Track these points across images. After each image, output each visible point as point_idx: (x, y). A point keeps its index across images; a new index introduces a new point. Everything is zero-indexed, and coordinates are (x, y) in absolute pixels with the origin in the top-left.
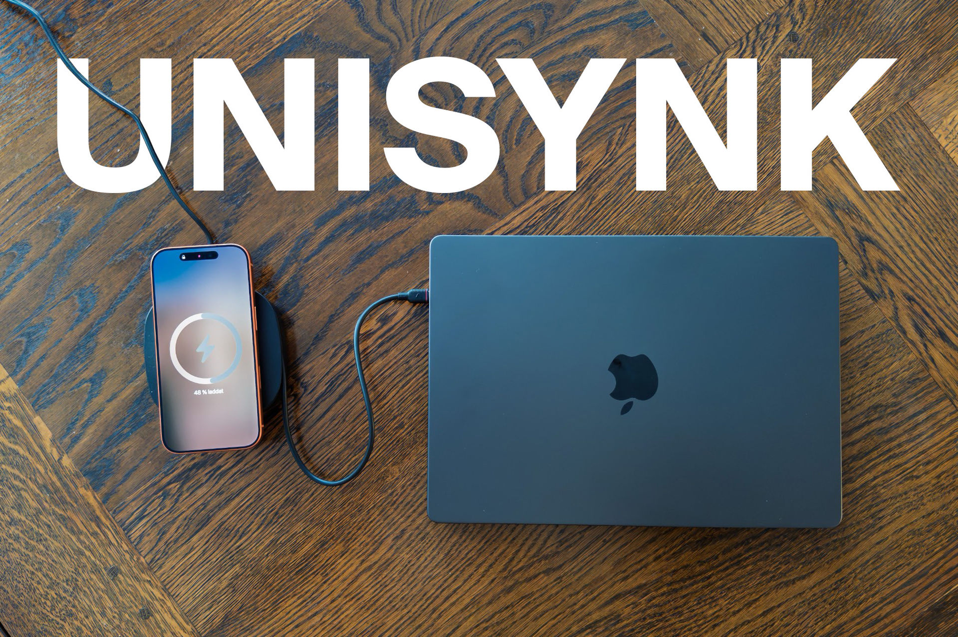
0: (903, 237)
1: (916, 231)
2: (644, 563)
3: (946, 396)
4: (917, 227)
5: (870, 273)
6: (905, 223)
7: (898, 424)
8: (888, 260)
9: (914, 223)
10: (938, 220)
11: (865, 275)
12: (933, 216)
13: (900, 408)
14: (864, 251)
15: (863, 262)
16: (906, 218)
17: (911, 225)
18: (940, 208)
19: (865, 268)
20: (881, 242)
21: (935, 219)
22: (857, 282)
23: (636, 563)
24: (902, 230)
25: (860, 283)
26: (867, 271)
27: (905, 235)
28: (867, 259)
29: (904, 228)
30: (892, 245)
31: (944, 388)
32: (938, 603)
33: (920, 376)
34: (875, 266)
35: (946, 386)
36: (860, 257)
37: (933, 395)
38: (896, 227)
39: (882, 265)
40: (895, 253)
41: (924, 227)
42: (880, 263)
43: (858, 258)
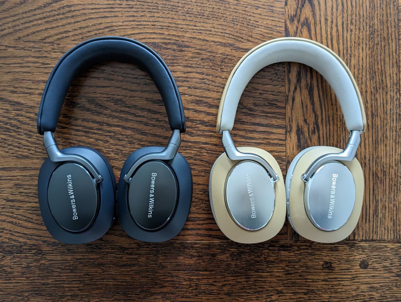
0: (332, 14)
1: (343, 17)
2: (30, 91)
3: (285, 127)
4: (345, 15)
5: (296, 22)
6: (340, 7)
7: (244, 122)
8: (313, 21)
9: (345, 11)
10: (361, 20)
11: (292, 20)
12: (360, 16)
13: (252, 114)
14: (303, 6)
15: (296, 12)
16: (343, 5)
17: (343, 11)
18: (368, 14)
19: (295, 16)
20: (317, 7)
21: (360, 19)
22: (284, 21)
23: (26, 88)
24: (334, 10)
25: (285, 22)
26: (295, 18)
27: (335, 14)
28: (301, 12)
29: (337, 10)
30: (322, 15)
31: (287, 121)
32: (188, 243)
33: (279, 104)
34: (302, 19)
35: (289, 121)
36: (298, 7)
37: (278, 121)
38: (332, 6)
39: (307, 22)
40: (320, 21)
41: (349, 18)
42: (307, 20)
43: (296, 7)
